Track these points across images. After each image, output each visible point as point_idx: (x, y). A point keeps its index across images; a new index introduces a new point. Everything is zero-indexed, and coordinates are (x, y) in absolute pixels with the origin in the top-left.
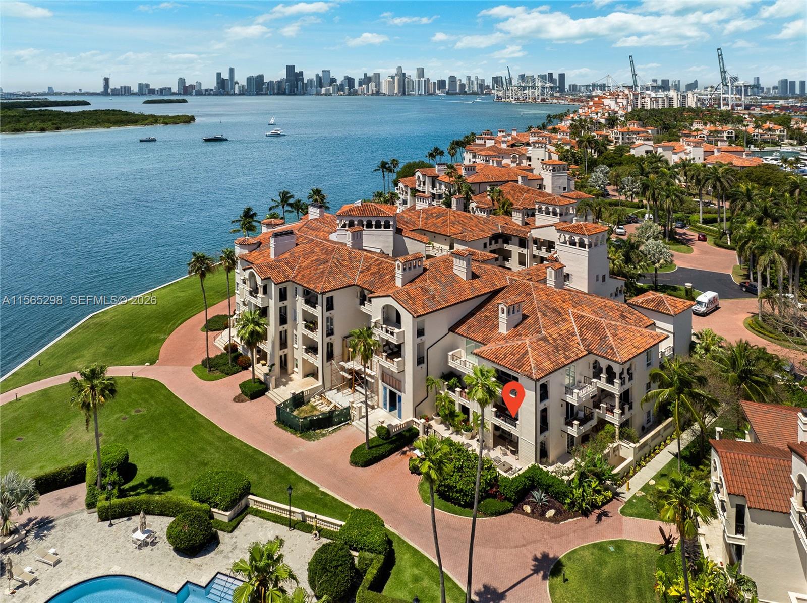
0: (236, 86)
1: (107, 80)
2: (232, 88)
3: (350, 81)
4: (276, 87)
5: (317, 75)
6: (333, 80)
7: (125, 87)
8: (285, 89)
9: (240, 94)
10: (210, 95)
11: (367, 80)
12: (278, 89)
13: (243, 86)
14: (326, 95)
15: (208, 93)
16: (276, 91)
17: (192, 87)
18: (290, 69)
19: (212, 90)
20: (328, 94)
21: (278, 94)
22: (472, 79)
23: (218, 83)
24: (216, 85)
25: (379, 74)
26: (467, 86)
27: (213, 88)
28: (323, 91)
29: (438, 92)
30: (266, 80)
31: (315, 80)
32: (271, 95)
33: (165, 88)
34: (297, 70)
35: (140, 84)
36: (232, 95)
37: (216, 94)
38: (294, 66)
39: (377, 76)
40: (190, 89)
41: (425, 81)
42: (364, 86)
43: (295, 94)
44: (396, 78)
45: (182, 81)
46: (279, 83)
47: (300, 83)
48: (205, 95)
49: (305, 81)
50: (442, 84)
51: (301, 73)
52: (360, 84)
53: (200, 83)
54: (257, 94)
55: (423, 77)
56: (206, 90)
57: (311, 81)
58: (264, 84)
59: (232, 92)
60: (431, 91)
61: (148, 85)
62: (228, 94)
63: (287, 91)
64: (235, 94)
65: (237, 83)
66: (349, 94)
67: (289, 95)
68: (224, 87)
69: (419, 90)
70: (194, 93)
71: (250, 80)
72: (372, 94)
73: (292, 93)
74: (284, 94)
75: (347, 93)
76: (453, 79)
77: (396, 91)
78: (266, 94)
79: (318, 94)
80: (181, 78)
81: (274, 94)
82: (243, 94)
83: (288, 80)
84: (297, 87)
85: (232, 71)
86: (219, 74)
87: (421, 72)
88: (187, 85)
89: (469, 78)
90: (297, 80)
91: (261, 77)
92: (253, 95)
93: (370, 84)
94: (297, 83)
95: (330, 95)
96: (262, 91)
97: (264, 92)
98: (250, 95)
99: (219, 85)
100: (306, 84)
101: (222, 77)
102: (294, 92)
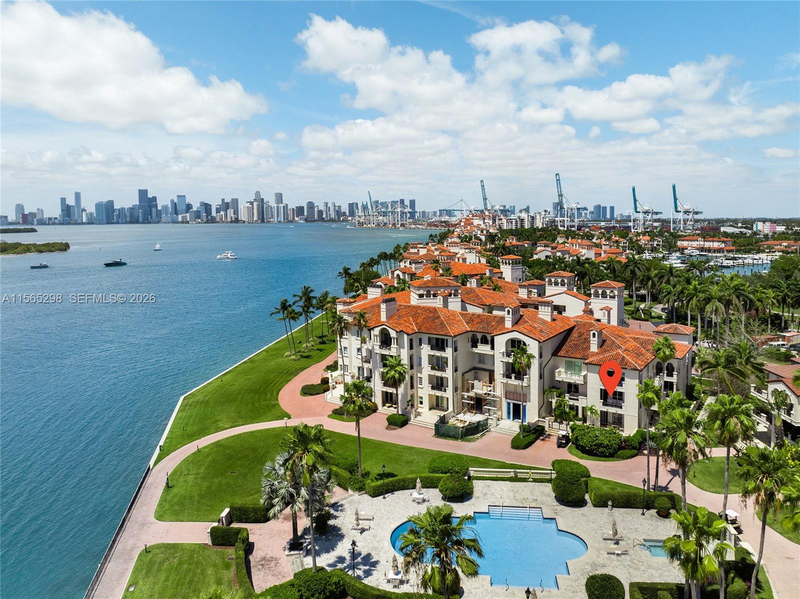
0: (84, 214)
2: (78, 217)
3: (207, 207)
4: (128, 215)
5: (172, 201)
6: (189, 207)
8: (138, 217)
9: (88, 223)
10: (54, 224)
11: (225, 206)
12: (132, 217)
13: (91, 214)
14: (182, 222)
15: (51, 222)
16: (128, 219)
17: (33, 215)
18: (143, 194)
19: (56, 218)
20: (185, 222)
21: (131, 222)
22: (329, 206)
23: (62, 210)
24: (60, 212)
25: (237, 200)
26: (324, 213)
27: (58, 216)
28: (180, 218)
29: (296, 219)
31: (170, 206)
32: (123, 223)
34: (150, 196)
36: (79, 224)
37: (61, 224)
38: (147, 190)
39: (235, 202)
40: (30, 218)
41: (284, 207)
42: (222, 213)
43: (149, 223)
44: (255, 204)
45: (20, 208)
46: (131, 209)
47: (154, 210)
48: (49, 224)
49: (159, 208)
50: (300, 210)
51: (155, 199)
52: (218, 211)
53: (42, 211)
54: (108, 223)
55: (282, 203)
56: (50, 219)
57: (165, 207)
58: (114, 210)
59: (80, 221)
60: (290, 218)
62: (76, 224)
63: (141, 219)
64: (83, 223)
65: (84, 210)
66: (207, 222)
67: (142, 223)
68: (69, 215)
69: (278, 217)
70: (35, 222)
71: (98, 206)
72: (232, 222)
73: (146, 221)
74: (137, 222)
75: (205, 220)
76: (311, 205)
77: (255, 218)
78: (118, 223)
79: (175, 222)
80: (18, 205)
81: (126, 223)
82: (92, 223)
83: (140, 207)
84: (151, 214)
85: (78, 196)
86: (63, 200)
87: (279, 197)
88: (26, 212)
89: (326, 204)
90: (150, 207)
91: (110, 204)
92: (103, 224)
93: (228, 211)
94: (151, 210)
95: (188, 222)
96: (113, 219)
97: (115, 221)
98: (100, 224)
99: (65, 212)
100: (160, 211)
101: (67, 203)
102: (148, 220)
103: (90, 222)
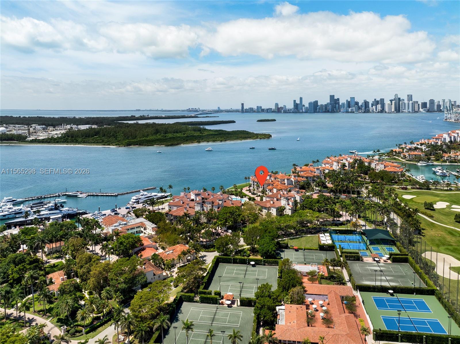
0: (303, 108)
1: (243, 104)
2: (301, 109)
3: (366, 103)
4: (324, 108)
5: (347, 101)
6: (357, 103)
7: (251, 108)
8: (329, 109)
10: (290, 112)
11: (376, 103)
12: (326, 109)
13: (307, 108)
14: (351, 112)
16: (324, 110)
17: (282, 108)
18: (332, 97)
20: (352, 112)
21: (325, 112)
22: (446, 101)
23: (294, 106)
25: (383, 99)
26: (442, 106)
27: (292, 109)
28: (350, 110)
29: (421, 110)
30: (319, 104)
31: (346, 103)
32: (321, 112)
33: (269, 109)
34: (335, 98)
35: (257, 107)
36: (301, 113)
37: (293, 112)
38: (334, 95)
39: (382, 100)
40: (280, 109)
41: (412, 103)
42: (374, 107)
43: (334, 112)
44: (393, 102)
45: (277, 105)
46: (326, 105)
47: (337, 105)
48: (288, 113)
49: (340, 104)
50: (424, 105)
51: (338, 99)
52: (372, 105)
53: (286, 106)
54: (314, 112)
55: (412, 100)
56: (289, 110)
57: (343, 104)
58: (318, 106)
59: (301, 111)
60: (416, 109)
61: (261, 107)
62: (299, 112)
63: (330, 111)
64: (303, 112)
65: (304, 106)
66: (364, 112)
67: (331, 112)
68: (297, 108)
69: (408, 109)
70: (282, 112)
71: (310, 104)
72: (378, 112)
73: (333, 111)
74: (328, 112)
75: (363, 111)
76: (432, 102)
77: (393, 110)
78: (319, 112)
79: (347, 112)
80: (276, 103)
81: (323, 112)
83: (330, 104)
84: (336, 108)
85: (301, 99)
86: (295, 101)
87: (410, 97)
88: (279, 107)
89: (444, 101)
91: (316, 102)
92: (312, 113)
93: (378, 106)
95: (354, 112)
96: (317, 110)
97: (318, 111)
98: (310, 113)
99: (295, 107)
100: (341, 105)
101: (296, 102)
102: (334, 110)
103: (306, 112)
